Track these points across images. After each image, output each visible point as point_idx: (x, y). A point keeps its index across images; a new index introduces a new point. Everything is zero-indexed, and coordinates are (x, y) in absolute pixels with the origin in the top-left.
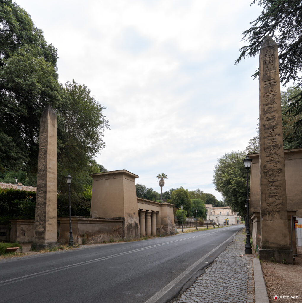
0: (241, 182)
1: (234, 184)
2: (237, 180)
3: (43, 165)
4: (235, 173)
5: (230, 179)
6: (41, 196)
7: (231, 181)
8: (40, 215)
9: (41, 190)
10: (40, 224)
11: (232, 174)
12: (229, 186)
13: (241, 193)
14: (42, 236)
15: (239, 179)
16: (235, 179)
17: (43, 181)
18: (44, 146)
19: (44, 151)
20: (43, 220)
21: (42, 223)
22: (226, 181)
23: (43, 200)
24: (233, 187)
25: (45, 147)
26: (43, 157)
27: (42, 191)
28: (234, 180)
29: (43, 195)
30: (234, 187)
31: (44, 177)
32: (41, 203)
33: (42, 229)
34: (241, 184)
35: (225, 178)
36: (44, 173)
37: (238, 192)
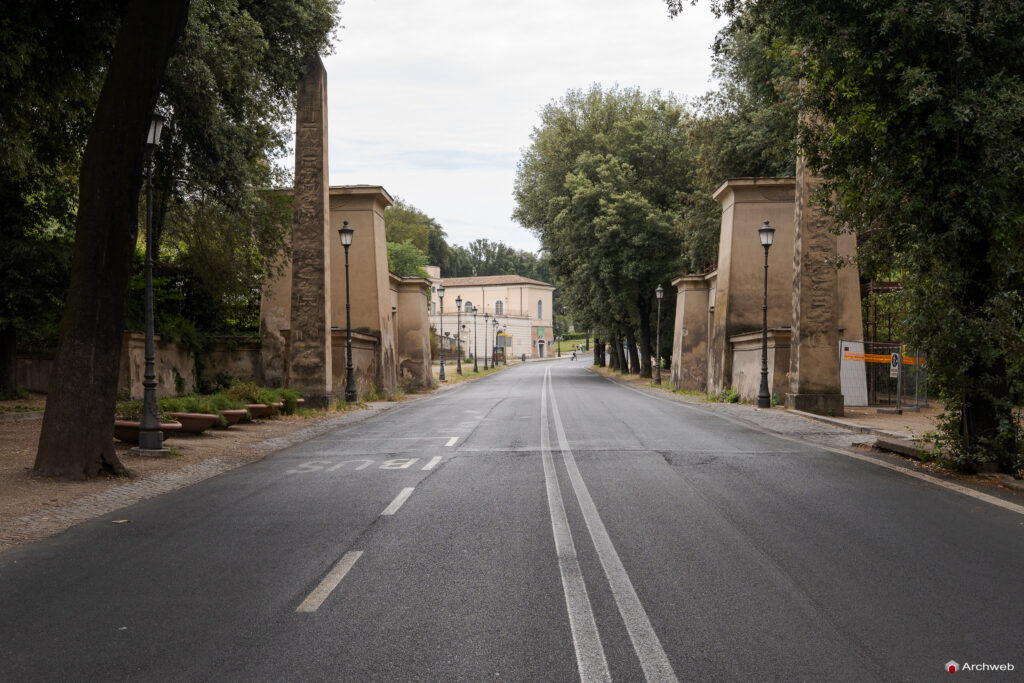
0: (638, 209)
1: (612, 215)
2: (623, 200)
3: (311, 202)
4: (615, 177)
5: (599, 195)
6: (307, 280)
7: (602, 201)
8: (306, 325)
9: (308, 265)
10: (308, 347)
11: (606, 179)
12: (596, 220)
13: (638, 247)
14: (316, 376)
15: (631, 200)
16: (618, 197)
17: (311, 243)
18: (313, 156)
19: (314, 167)
20: (317, 338)
21: (313, 344)
22: (582, 200)
23: (314, 288)
24: (610, 224)
25: (314, 158)
26: (308, 182)
27: (310, 268)
28: (613, 201)
29: (315, 276)
30: (615, 227)
31: (315, 234)
32: (307, 296)
33: (316, 360)
34: (635, 216)
35: (581, 189)
36: (315, 221)
37: (625, 243)
